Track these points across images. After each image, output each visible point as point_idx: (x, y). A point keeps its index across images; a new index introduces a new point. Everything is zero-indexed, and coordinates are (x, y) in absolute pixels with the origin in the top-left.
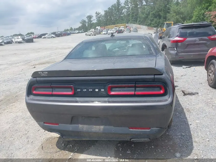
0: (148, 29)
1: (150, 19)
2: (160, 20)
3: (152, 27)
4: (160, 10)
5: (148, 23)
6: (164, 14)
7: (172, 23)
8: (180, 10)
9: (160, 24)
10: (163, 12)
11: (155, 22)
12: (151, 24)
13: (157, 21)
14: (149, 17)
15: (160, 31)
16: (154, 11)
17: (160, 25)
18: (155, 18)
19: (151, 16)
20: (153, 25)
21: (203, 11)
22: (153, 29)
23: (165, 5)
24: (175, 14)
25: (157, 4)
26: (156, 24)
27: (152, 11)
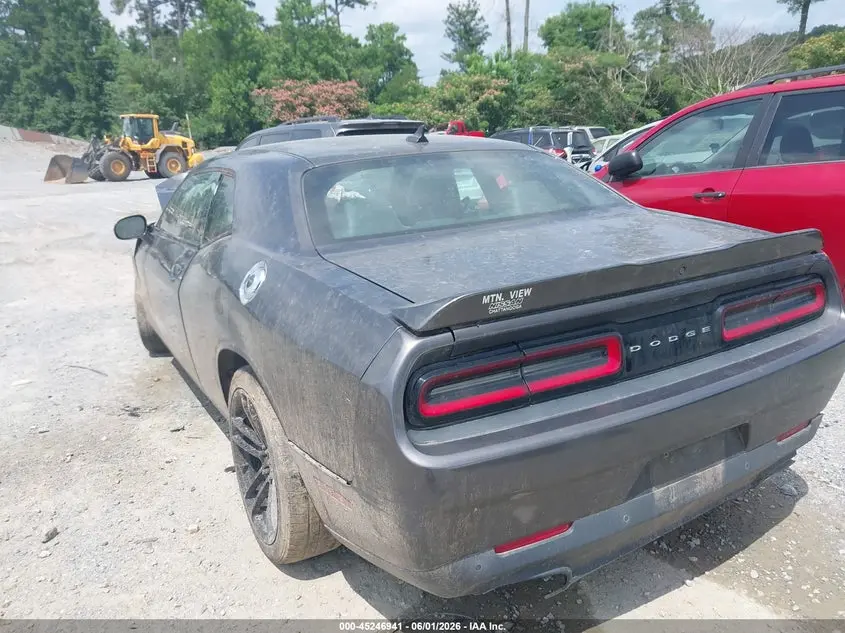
0: (26, 138)
1: (22, 97)
2: (74, 105)
3: (40, 131)
4: (64, 64)
5: (20, 116)
6: (87, 83)
7: (152, 119)
8: (155, 74)
9: (74, 119)
10: (78, 71)
11: (50, 111)
12: (31, 118)
13: (61, 108)
14: (17, 87)
15: (111, 148)
16: (36, 62)
17: (77, 123)
18: (48, 96)
19: (25, 83)
20: (44, 122)
21: (242, 86)
22: (51, 141)
23: (83, 45)
24: (138, 87)
25: (47, 39)
26: (58, 118)
27: (27, 66)
